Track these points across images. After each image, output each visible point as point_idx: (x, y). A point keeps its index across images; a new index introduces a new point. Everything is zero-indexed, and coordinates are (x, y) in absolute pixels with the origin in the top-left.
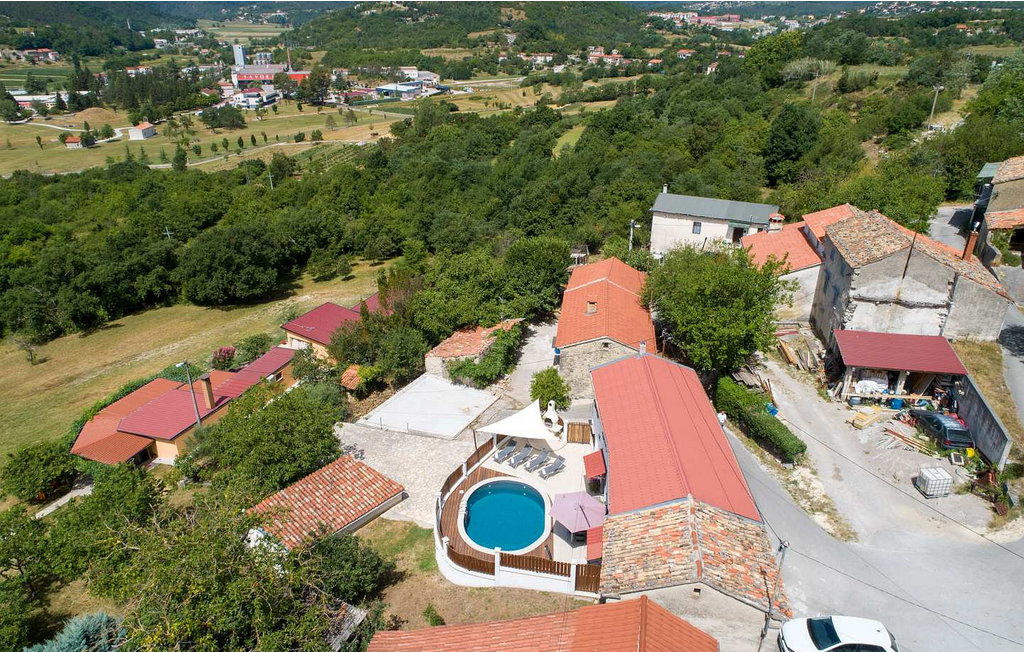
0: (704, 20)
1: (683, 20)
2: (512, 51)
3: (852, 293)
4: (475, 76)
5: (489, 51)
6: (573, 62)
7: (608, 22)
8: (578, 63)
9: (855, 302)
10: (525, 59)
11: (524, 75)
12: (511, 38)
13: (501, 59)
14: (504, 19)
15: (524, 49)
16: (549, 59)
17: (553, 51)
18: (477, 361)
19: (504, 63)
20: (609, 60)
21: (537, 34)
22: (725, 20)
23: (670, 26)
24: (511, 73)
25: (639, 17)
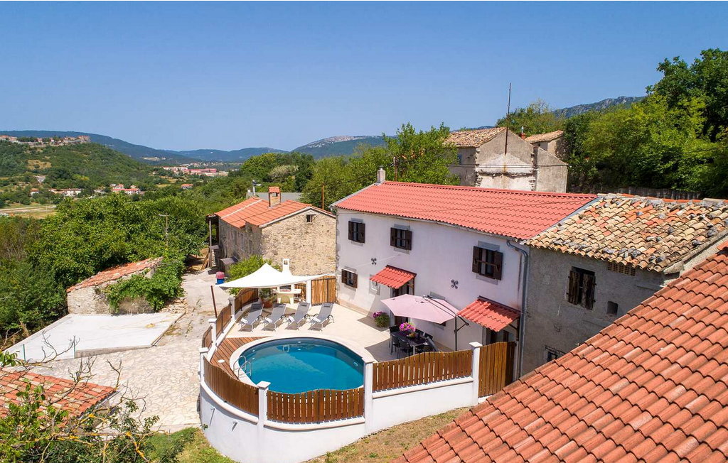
0: (193, 172)
1: (179, 170)
2: (42, 188)
3: (477, 169)
4: (9, 206)
5: (20, 188)
6: (99, 194)
7: (123, 170)
8: (104, 195)
9: (480, 177)
10: (56, 192)
11: (56, 204)
12: (41, 179)
13: (32, 193)
14: (33, 168)
15: (54, 186)
16: (78, 192)
17: (81, 187)
18: (149, 276)
19: (35, 196)
20: (130, 192)
21: (65, 175)
22: (207, 172)
23: (171, 174)
24: (43, 203)
25: (146, 168)
